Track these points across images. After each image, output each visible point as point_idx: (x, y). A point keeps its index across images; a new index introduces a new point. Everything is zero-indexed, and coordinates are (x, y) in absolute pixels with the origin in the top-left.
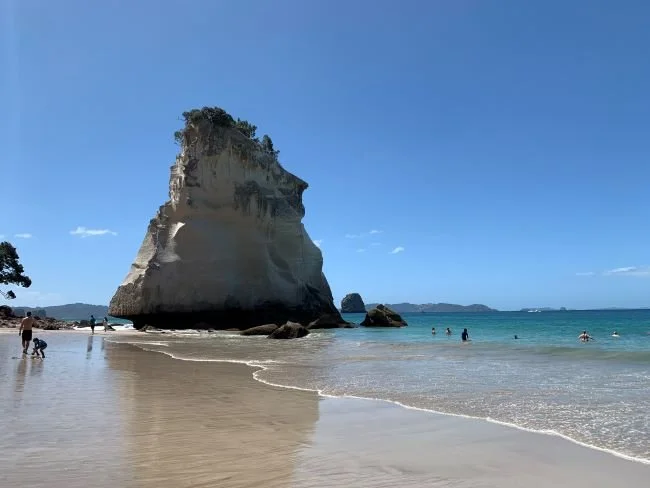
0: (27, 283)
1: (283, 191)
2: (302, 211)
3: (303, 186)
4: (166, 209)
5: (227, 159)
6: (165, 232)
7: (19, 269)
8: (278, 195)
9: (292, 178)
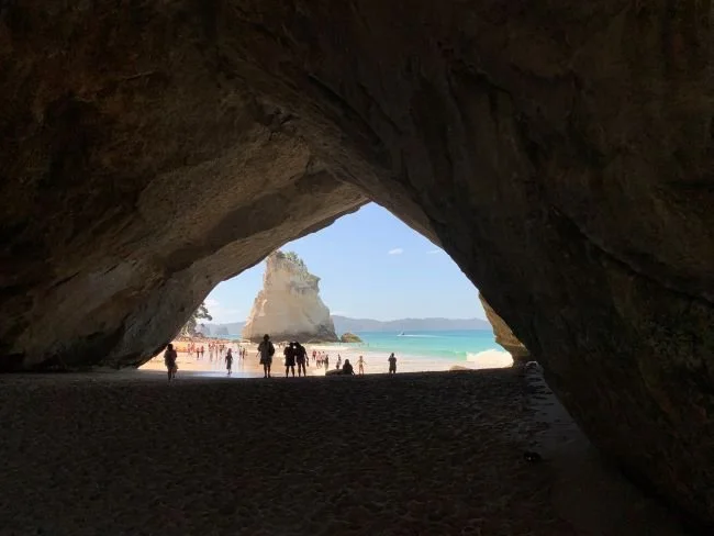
0: (210, 318)
1: (309, 283)
2: (318, 290)
3: (318, 280)
4: (261, 293)
5: (282, 272)
6: (260, 303)
7: (206, 311)
8: (306, 285)
9: (312, 277)
